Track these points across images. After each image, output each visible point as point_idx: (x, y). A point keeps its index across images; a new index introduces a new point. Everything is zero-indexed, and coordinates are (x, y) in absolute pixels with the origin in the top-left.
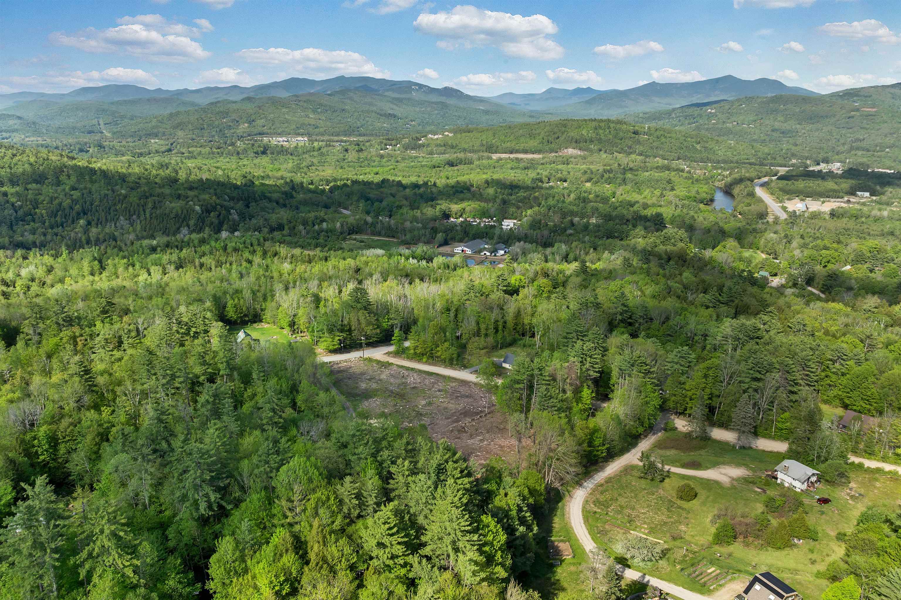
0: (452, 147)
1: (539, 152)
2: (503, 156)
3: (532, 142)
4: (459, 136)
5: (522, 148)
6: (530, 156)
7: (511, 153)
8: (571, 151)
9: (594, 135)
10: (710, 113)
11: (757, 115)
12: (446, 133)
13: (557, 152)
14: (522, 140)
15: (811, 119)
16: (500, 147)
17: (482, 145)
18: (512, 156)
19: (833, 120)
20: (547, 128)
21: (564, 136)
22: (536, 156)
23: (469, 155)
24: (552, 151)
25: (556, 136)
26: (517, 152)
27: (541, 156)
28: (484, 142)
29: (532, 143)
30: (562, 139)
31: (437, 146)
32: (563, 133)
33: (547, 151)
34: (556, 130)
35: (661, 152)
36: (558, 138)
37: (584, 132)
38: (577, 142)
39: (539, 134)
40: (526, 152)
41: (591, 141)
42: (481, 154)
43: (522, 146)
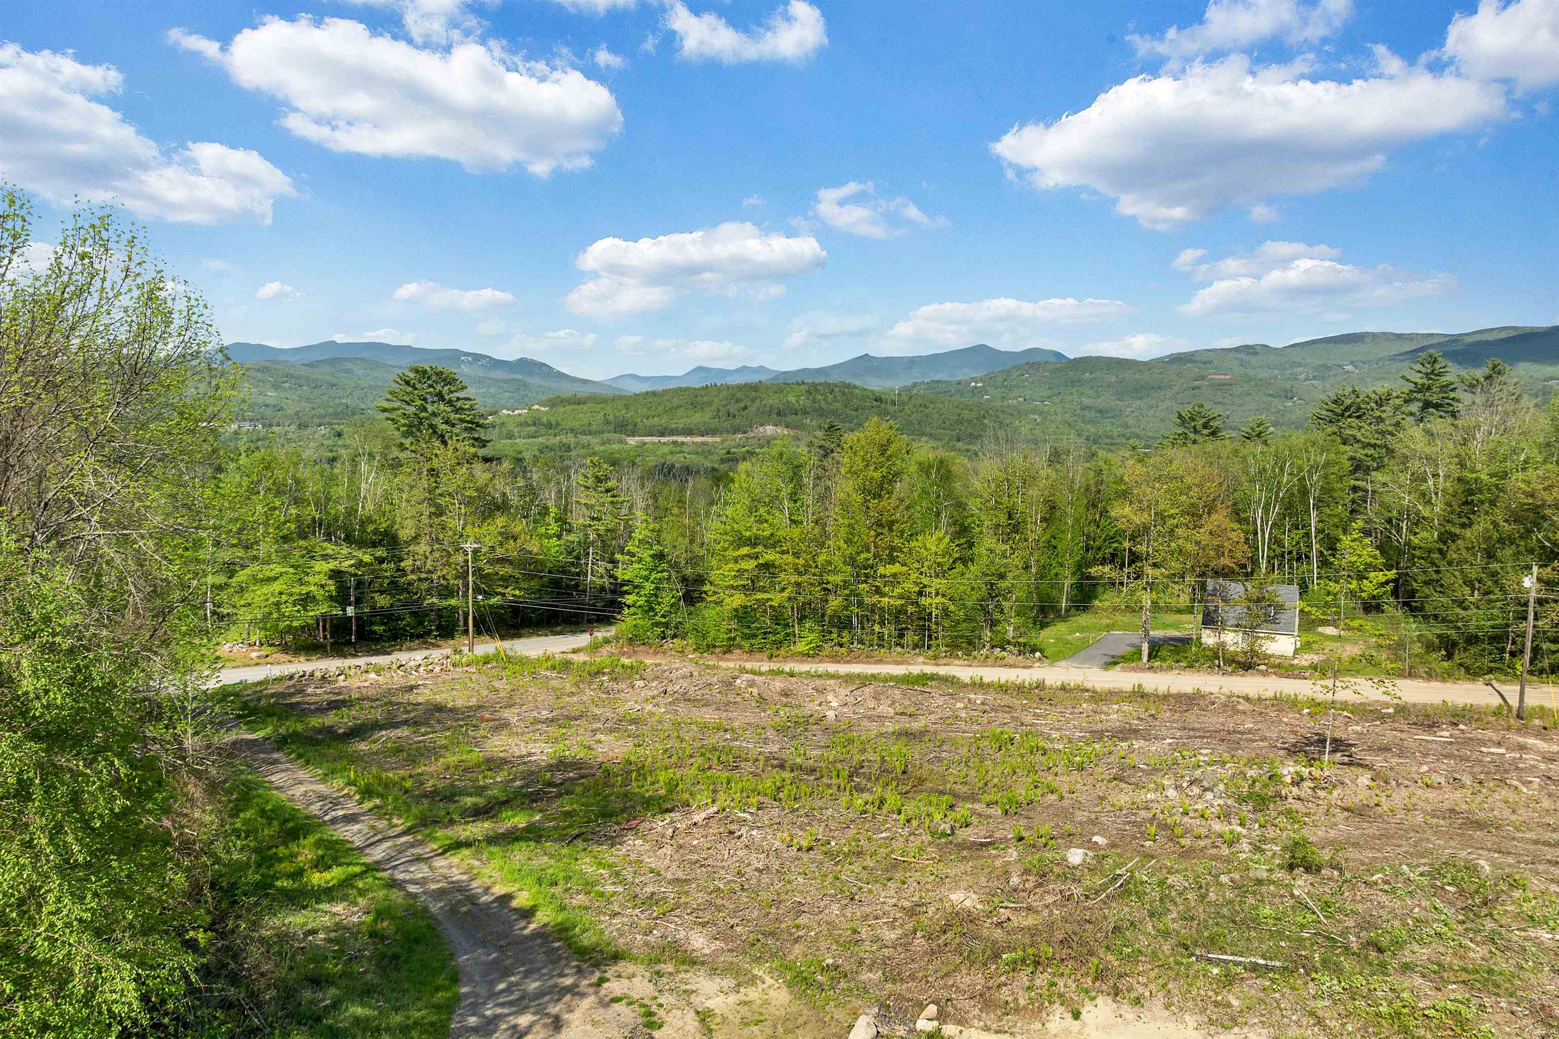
0: (549, 426)
1: (713, 432)
2: (647, 439)
3: (698, 415)
4: (561, 410)
5: (681, 426)
6: (699, 439)
7: (662, 434)
8: (770, 429)
9: (809, 403)
10: (976, 387)
11: (1050, 388)
12: (536, 407)
13: (745, 432)
14: (680, 412)
15: (1136, 391)
16: (640, 426)
17: (607, 422)
18: (664, 440)
19: (1169, 393)
20: (723, 394)
21: (757, 404)
22: (708, 439)
23: (584, 439)
24: (736, 430)
25: (742, 405)
26: (673, 433)
27: (718, 439)
28: (611, 418)
29: (697, 418)
30: (752, 409)
31: (520, 425)
32: (753, 400)
33: (728, 432)
34: (739, 395)
35: (928, 430)
36: (746, 408)
37: (792, 399)
38: (780, 415)
39: (710, 403)
40: (689, 432)
41: (805, 413)
42: (606, 436)
43: (681, 424)
